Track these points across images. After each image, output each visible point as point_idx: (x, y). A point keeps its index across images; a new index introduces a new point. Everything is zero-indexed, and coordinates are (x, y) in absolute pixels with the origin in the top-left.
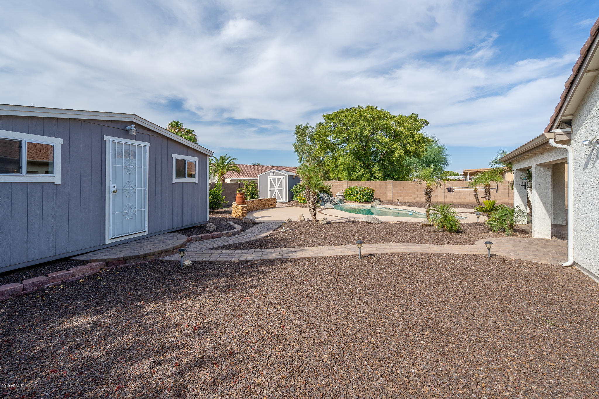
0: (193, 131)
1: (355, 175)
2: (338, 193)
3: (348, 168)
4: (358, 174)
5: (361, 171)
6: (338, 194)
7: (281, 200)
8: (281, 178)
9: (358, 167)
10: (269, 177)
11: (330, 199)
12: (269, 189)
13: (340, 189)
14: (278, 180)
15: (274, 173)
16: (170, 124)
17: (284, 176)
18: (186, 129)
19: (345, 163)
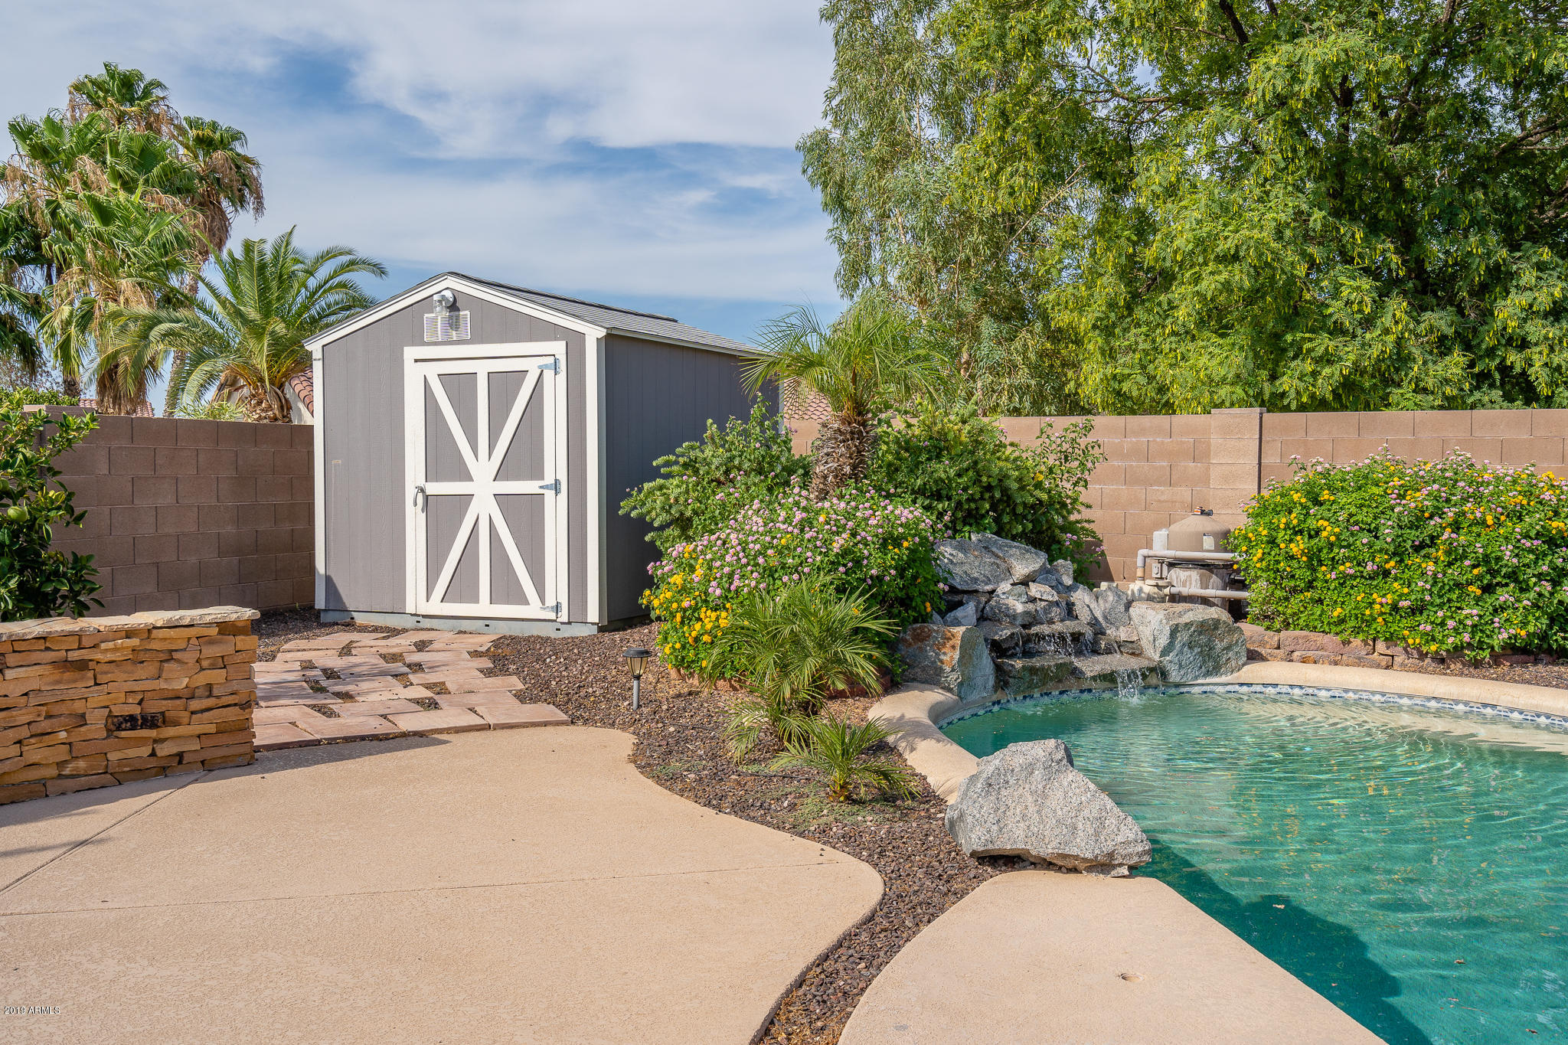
0: (237, 136)
1: (1327, 359)
2: (1160, 537)
3: (1253, 297)
4: (1350, 354)
5: (1387, 321)
6: (1160, 545)
7: (533, 609)
8: (532, 367)
9: (1357, 289)
10: (410, 353)
11: (1070, 611)
12: (410, 492)
13: (1184, 493)
14: (504, 384)
15: (465, 313)
16: (78, 88)
17: (559, 348)
18: (194, 123)
19: (1230, 244)
